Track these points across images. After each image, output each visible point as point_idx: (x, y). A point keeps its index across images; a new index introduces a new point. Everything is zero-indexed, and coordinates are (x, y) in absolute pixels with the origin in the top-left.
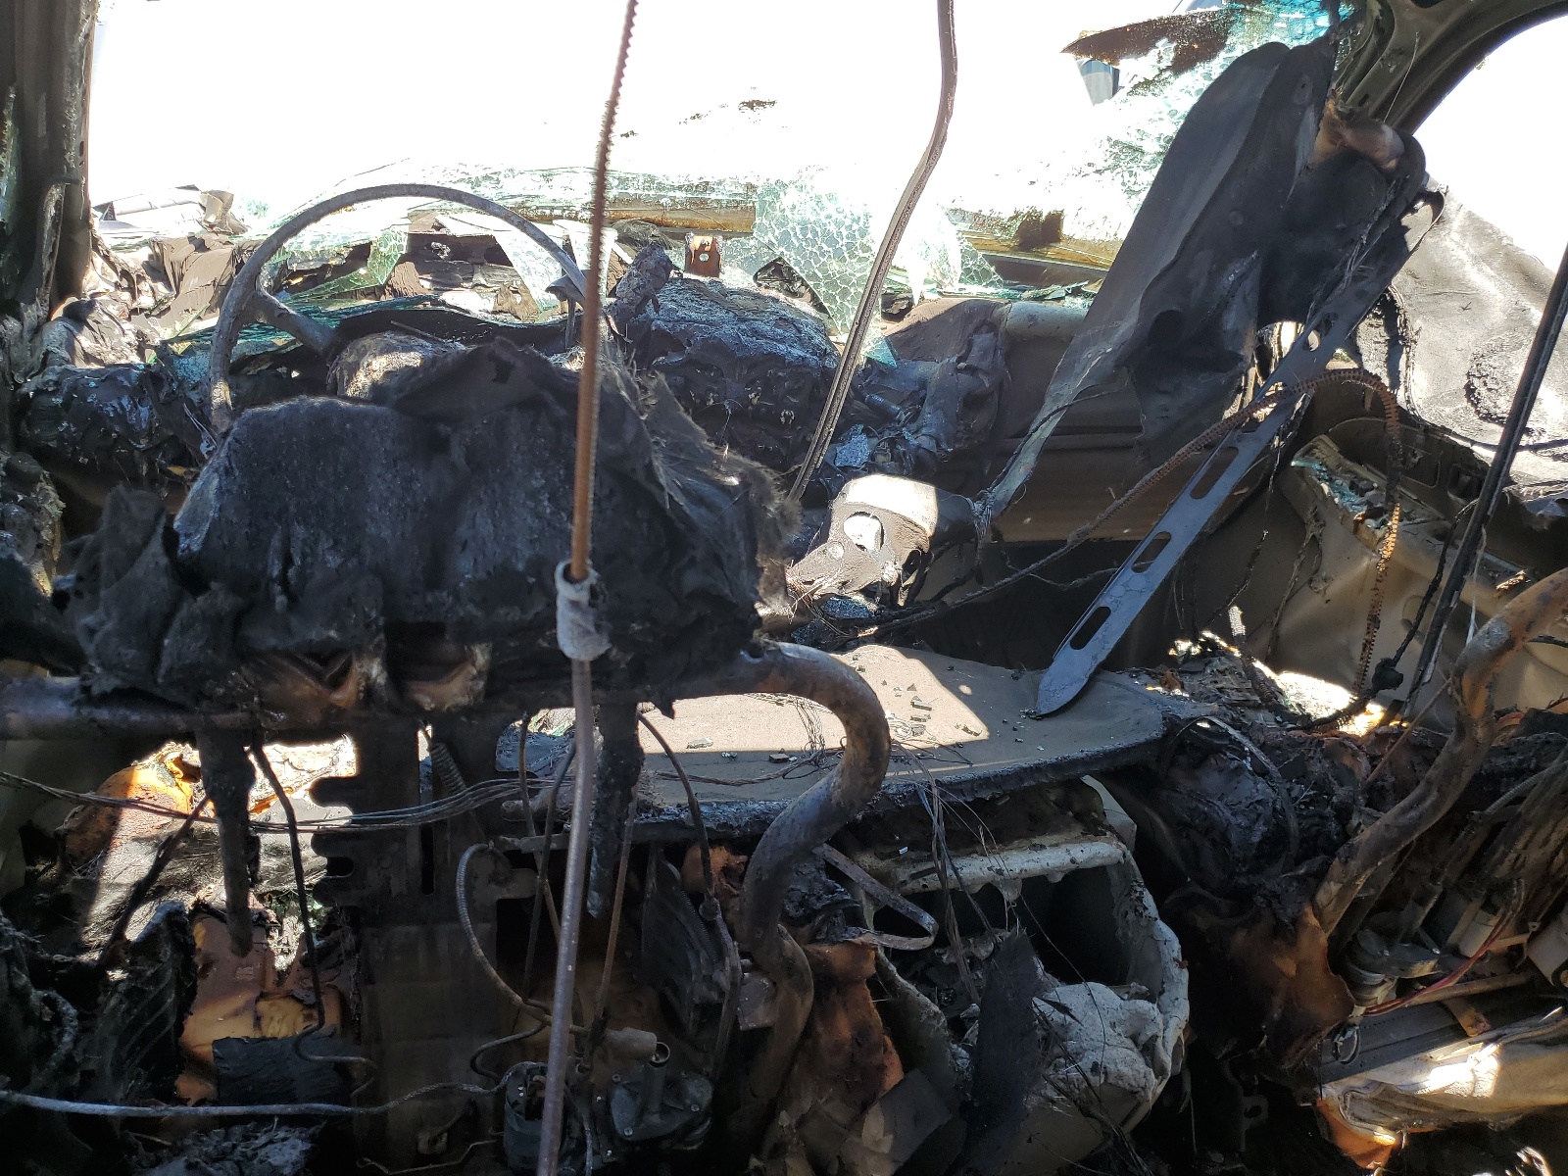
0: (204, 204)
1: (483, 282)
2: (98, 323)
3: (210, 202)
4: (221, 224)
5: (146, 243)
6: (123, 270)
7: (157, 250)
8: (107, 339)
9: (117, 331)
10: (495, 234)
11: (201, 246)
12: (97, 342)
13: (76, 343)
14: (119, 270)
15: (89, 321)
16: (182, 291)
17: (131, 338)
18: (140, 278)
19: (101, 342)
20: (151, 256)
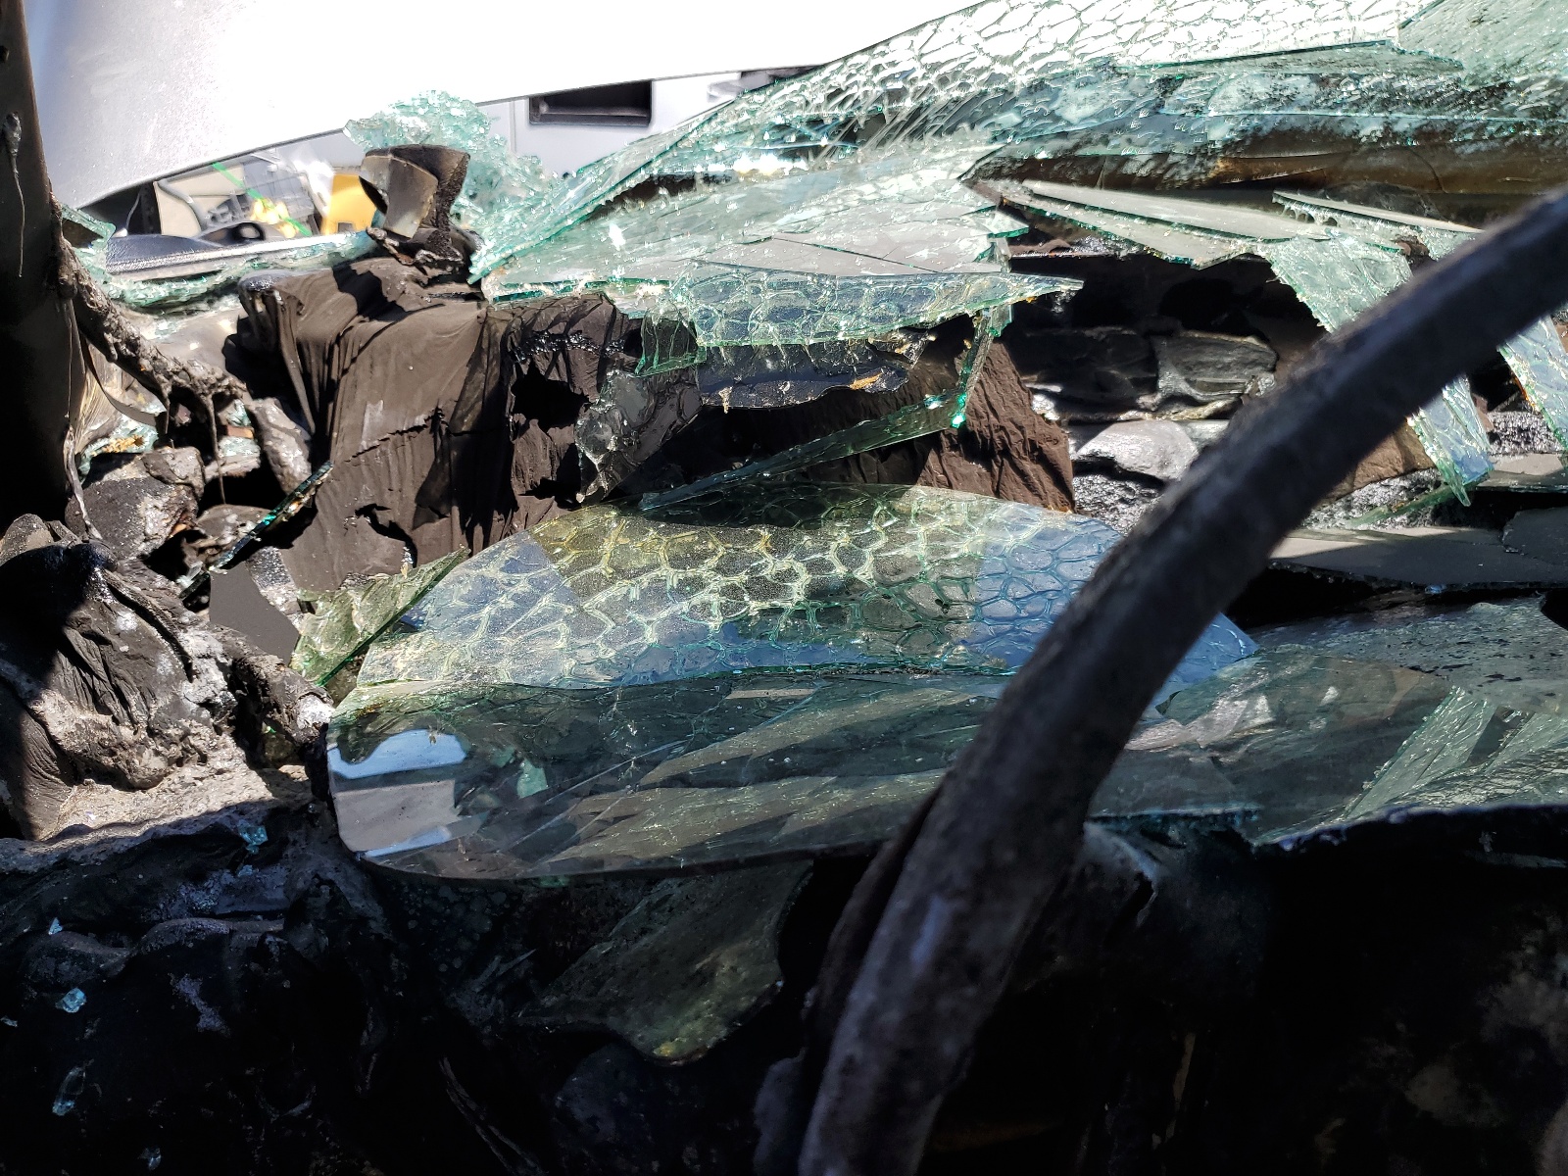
0: (382, 184)
1: (1184, 388)
2: (101, 641)
3: (401, 181)
4: (433, 243)
5: (230, 287)
6: (176, 388)
7: (260, 307)
8: (133, 699)
9: (167, 663)
10: (1261, 251)
11: (374, 300)
12: (102, 708)
13: (31, 730)
14: (167, 390)
15: (74, 636)
16: (338, 452)
17: (213, 682)
18: (223, 400)
19: (114, 705)
20: (242, 324)
